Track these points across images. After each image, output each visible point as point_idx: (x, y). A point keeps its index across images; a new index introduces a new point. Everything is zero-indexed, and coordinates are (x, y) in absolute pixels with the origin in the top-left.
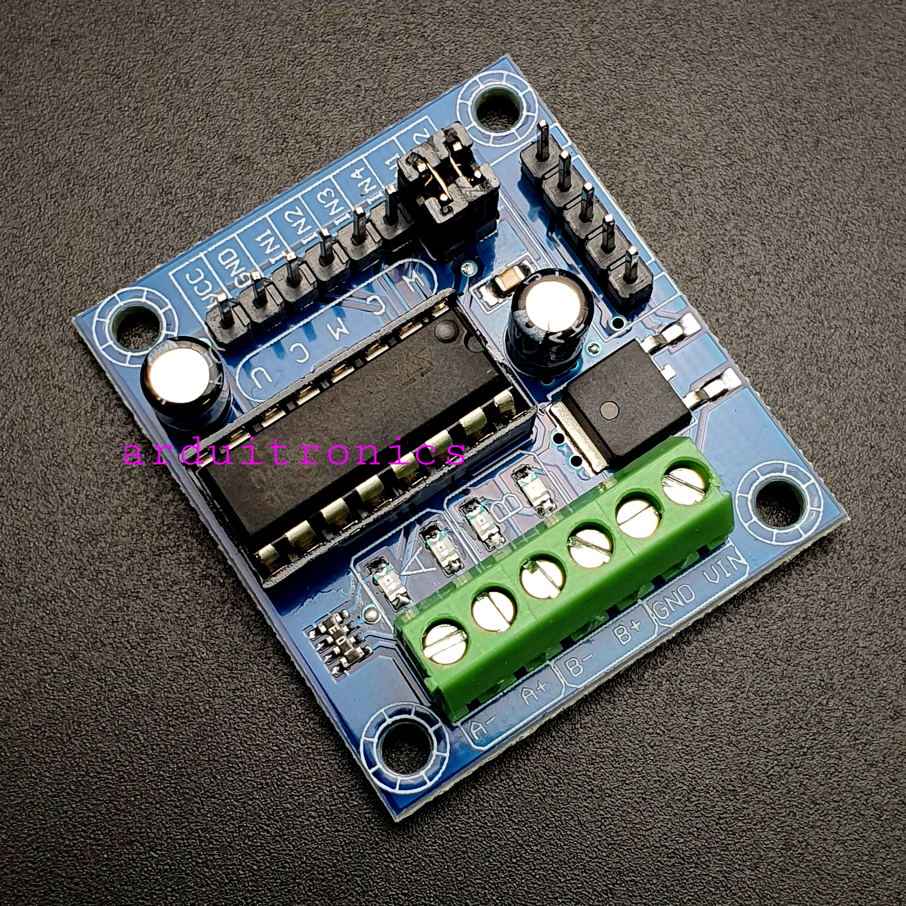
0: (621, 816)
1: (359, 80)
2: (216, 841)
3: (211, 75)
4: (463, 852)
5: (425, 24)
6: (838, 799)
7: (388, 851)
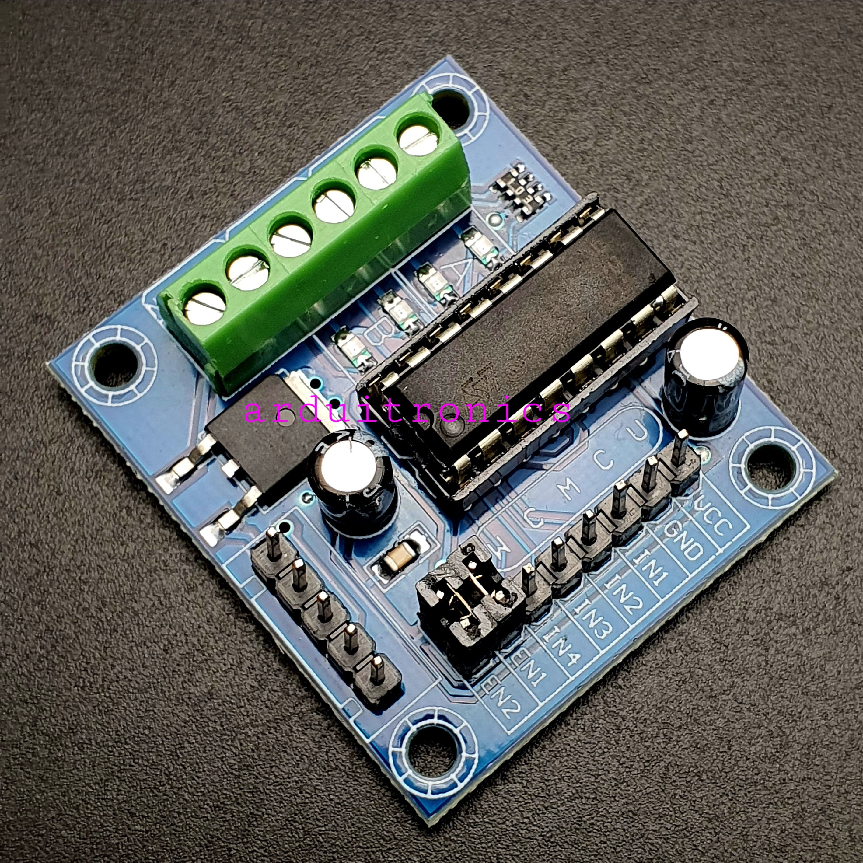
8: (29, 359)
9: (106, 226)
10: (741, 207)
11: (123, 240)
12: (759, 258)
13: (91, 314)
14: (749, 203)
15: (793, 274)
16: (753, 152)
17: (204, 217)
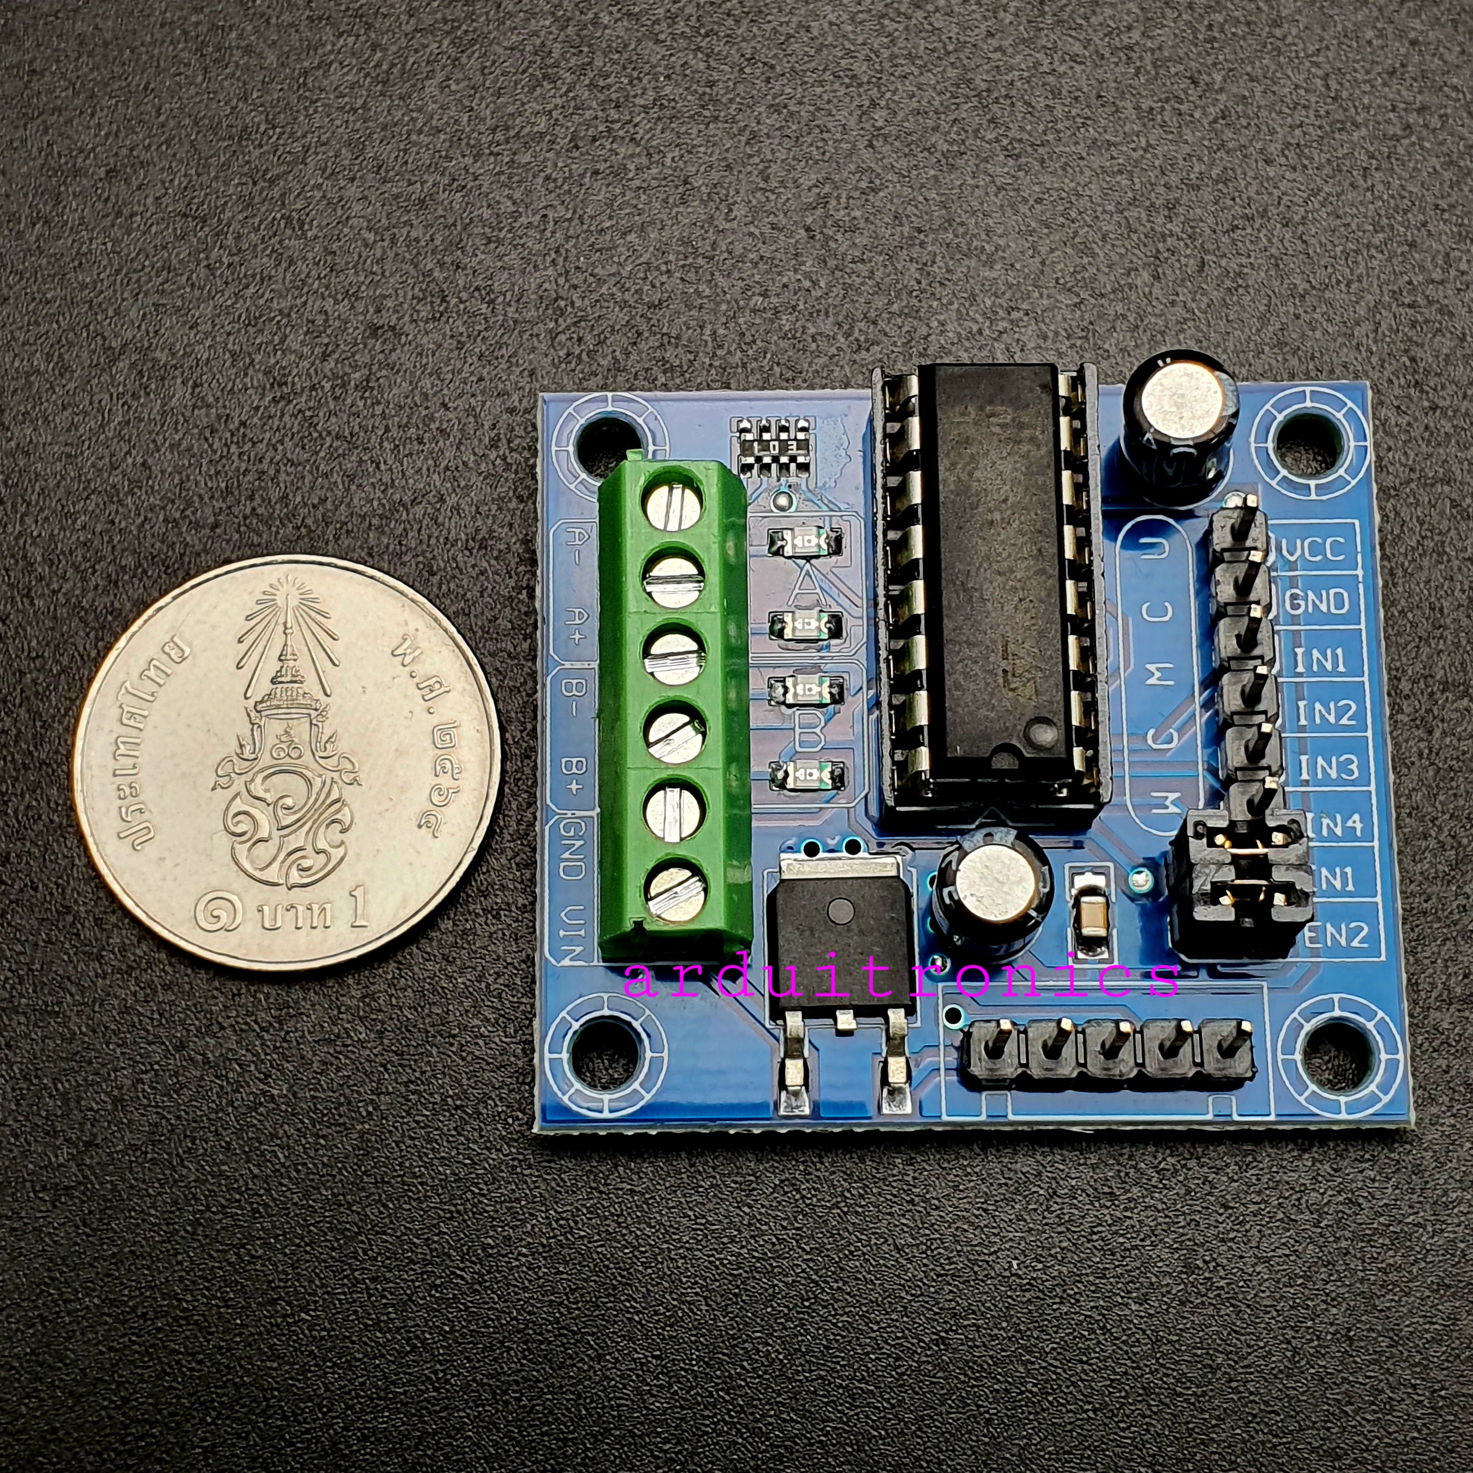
0: (955, 1236)
1: (546, 207)
2: (391, 1293)
3: (334, 210)
4: (735, 1295)
5: (635, 121)
6: (1258, 1199)
7: (630, 1298)
8: (372, 388)
9: (459, 195)
10: (1357, 113)
11: (487, 213)
12: (1388, 185)
13: (451, 321)
14: (1367, 108)
15: (1437, 206)
16: (1370, 34)
17: (596, 173)
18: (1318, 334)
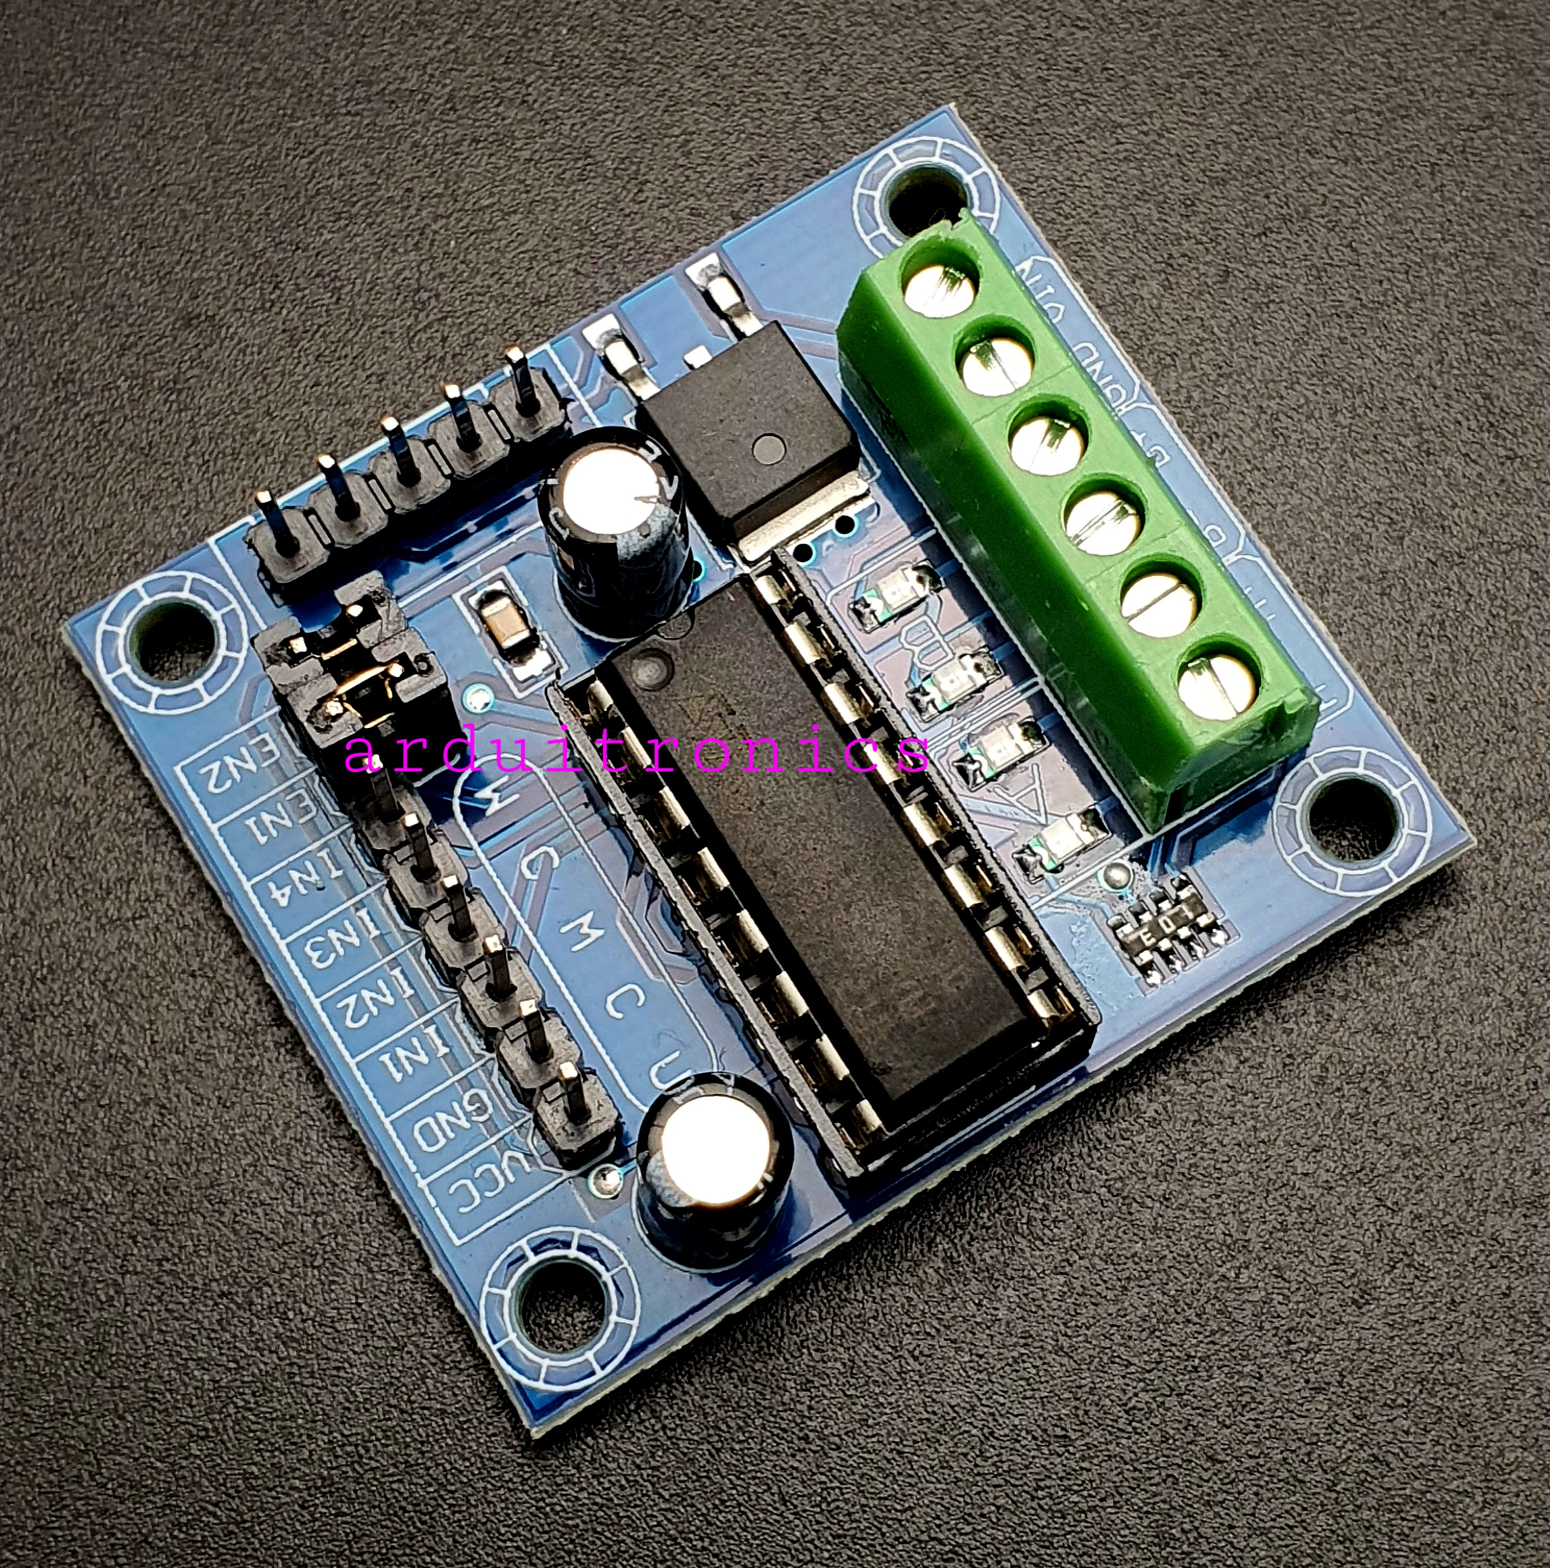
0: (859, 1485)
1: (411, 180)
2: (122, 1531)
3: (149, 174)
4: (569, 1553)
5: (529, 80)
6: (1256, 1452)
7: (431, 1551)
8: (180, 391)
9: (304, 161)
10: (1426, 98)
11: (337, 184)
12: (1461, 185)
13: (284, 312)
14: (1438, 92)
15: (1523, 213)
17: (476, 141)
18: (1368, 362)
